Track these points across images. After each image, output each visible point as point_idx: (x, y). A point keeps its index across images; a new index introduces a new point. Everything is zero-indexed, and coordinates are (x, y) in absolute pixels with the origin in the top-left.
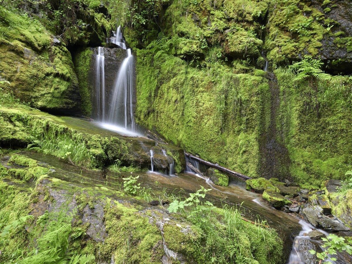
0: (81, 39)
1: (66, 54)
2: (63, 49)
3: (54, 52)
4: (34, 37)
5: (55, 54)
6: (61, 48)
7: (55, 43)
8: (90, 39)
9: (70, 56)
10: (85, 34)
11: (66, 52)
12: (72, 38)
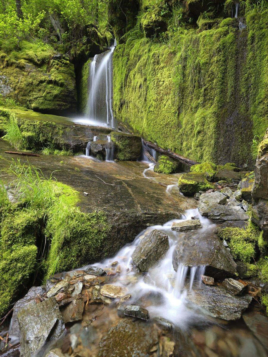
0: (83, 52)
1: (67, 66)
2: (63, 62)
3: (52, 64)
4: (35, 55)
5: (52, 66)
6: (60, 60)
7: (54, 57)
8: (90, 50)
9: (73, 68)
10: (87, 47)
11: (66, 64)
12: (75, 53)
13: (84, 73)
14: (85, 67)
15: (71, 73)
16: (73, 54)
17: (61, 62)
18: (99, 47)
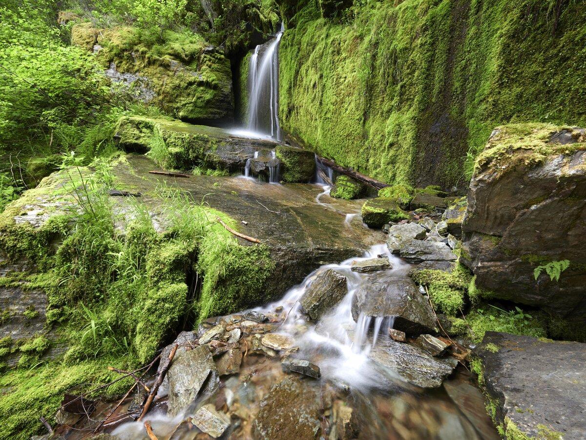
0: (241, 43)
1: (221, 62)
2: (216, 56)
3: (203, 60)
4: (182, 48)
5: (203, 62)
6: (213, 55)
7: (206, 51)
8: (249, 39)
9: (228, 64)
10: (246, 36)
11: (220, 59)
12: (232, 44)
13: (243, 71)
14: (244, 62)
15: (227, 71)
16: (228, 46)
17: (214, 57)
18: (261, 34)
